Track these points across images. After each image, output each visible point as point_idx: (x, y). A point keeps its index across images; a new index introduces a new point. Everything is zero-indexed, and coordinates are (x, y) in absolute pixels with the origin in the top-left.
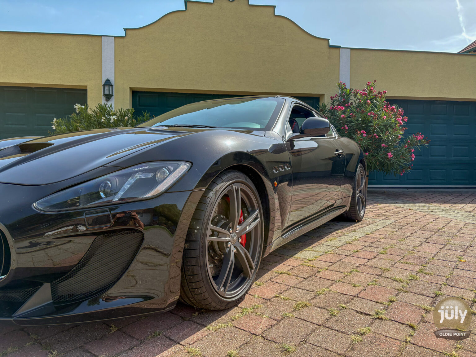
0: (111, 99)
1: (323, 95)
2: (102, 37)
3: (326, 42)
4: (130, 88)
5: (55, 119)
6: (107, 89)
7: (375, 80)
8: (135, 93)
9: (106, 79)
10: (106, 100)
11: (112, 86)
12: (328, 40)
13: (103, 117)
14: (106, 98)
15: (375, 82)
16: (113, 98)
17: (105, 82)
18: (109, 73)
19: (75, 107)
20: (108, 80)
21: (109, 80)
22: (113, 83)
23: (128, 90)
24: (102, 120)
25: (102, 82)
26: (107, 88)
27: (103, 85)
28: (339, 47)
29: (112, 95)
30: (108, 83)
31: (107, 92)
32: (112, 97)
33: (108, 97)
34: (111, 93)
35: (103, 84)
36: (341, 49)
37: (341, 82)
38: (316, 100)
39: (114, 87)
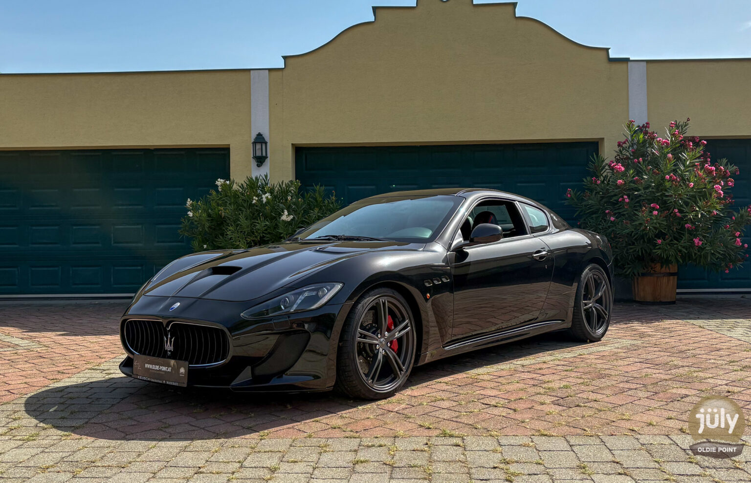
0: (264, 164)
1: (603, 139)
2: (252, 71)
3: (604, 53)
4: (292, 144)
5: (189, 200)
6: (259, 149)
7: (688, 118)
8: (300, 151)
9: (257, 133)
10: (257, 165)
11: (266, 143)
12: (607, 50)
13: (254, 197)
14: (258, 162)
15: (688, 120)
16: (268, 161)
17: (256, 138)
18: (261, 124)
19: (217, 183)
20: (259, 135)
21: (262, 135)
22: (267, 139)
23: (290, 148)
24: (254, 202)
25: (250, 137)
26: (258, 146)
27: (253, 143)
28: (627, 60)
29: (266, 157)
30: (260, 140)
31: (259, 154)
32: (266, 160)
33: (260, 160)
34: (264, 154)
35: (253, 140)
36: (629, 63)
37: (632, 121)
38: (594, 146)
39: (268, 145)
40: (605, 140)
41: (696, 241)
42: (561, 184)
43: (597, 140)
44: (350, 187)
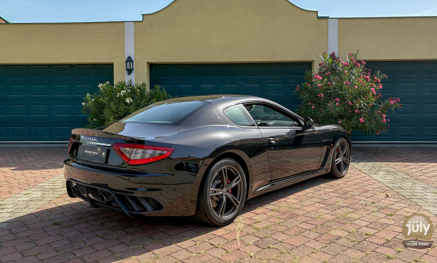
0: (132, 73)
2: (125, 23)
3: (315, 14)
4: (147, 62)
6: (129, 65)
8: (152, 66)
9: (128, 57)
10: (128, 74)
11: (133, 62)
14: (128, 72)
15: (358, 51)
16: (134, 71)
17: (127, 59)
18: (130, 51)
19: (99, 86)
20: (129, 57)
21: (130, 57)
22: (133, 59)
23: (146, 64)
25: (124, 58)
26: (128, 63)
27: (126, 62)
29: (133, 69)
30: (129, 60)
31: (129, 68)
33: (130, 71)
34: (132, 68)
35: (126, 60)
36: (328, 20)
37: (325, 52)
38: (309, 65)
39: (134, 63)
40: (315, 61)
41: (361, 119)
42: (291, 85)
43: (311, 61)
44: (179, 86)
